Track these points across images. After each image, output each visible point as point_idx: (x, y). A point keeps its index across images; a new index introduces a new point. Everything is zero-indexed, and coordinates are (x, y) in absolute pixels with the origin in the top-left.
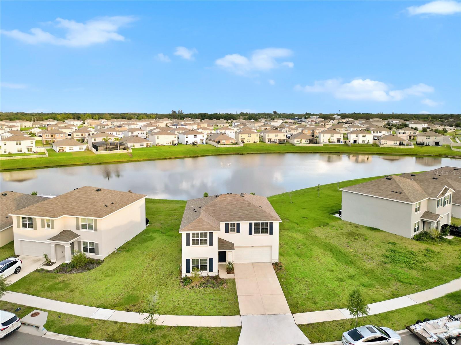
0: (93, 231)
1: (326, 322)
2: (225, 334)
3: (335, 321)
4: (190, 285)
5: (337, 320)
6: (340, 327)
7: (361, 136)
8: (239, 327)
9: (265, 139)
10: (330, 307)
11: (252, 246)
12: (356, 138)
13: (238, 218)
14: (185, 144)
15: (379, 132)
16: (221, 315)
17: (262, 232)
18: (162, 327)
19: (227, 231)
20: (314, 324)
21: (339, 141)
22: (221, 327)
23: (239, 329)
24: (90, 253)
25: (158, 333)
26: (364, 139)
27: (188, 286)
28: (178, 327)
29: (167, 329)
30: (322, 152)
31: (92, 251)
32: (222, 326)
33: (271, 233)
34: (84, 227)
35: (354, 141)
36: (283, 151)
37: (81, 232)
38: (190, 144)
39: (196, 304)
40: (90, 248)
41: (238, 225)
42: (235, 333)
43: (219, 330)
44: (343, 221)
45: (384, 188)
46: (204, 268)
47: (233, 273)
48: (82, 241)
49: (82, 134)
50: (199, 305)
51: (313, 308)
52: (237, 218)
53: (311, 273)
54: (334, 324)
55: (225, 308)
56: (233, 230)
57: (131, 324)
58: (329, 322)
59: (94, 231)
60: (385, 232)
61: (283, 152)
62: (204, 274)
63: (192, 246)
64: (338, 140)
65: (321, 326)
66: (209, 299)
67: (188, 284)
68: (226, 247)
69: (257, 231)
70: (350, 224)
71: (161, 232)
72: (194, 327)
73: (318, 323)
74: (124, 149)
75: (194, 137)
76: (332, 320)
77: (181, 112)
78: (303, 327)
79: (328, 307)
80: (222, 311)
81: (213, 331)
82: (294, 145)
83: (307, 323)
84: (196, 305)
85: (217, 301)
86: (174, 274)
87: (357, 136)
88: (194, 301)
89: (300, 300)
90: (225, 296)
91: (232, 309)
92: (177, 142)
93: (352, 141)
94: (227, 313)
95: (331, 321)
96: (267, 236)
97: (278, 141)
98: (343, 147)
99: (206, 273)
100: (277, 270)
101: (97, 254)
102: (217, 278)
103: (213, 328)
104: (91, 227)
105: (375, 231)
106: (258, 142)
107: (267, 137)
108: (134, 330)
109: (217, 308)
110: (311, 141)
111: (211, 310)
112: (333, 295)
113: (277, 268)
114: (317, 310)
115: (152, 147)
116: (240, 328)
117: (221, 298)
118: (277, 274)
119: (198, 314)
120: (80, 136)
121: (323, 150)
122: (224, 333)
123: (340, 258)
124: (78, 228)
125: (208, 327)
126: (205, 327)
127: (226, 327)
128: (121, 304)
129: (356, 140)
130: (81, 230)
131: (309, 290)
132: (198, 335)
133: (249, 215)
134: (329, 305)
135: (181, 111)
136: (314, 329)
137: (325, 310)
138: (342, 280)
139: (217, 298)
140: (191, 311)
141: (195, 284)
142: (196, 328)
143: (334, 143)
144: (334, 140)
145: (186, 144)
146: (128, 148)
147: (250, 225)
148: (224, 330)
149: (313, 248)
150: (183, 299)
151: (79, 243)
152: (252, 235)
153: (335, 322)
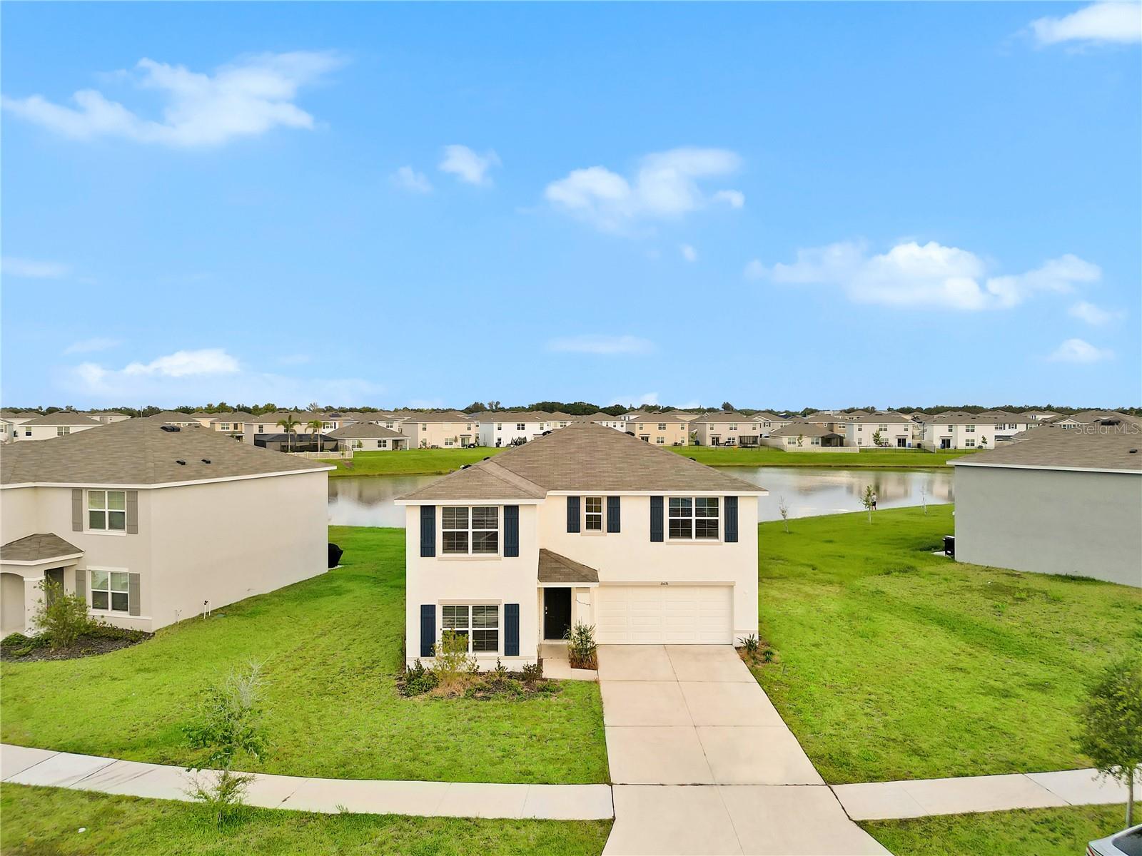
0: (125, 534)
1: (984, 813)
2: (540, 845)
3: (1022, 811)
4: (430, 693)
5: (1030, 810)
6: (1052, 835)
7: (961, 429)
8: (601, 822)
9: (704, 436)
10: (987, 768)
11: (663, 584)
12: (949, 434)
13: (613, 481)
14: (495, 446)
15: (1007, 426)
16: (531, 782)
17: (700, 534)
18: (270, 816)
19: (573, 526)
20: (929, 819)
21: (902, 442)
22: (526, 822)
23: (600, 830)
24: (115, 612)
25: (250, 835)
26: (970, 436)
27: (422, 696)
28: (345, 815)
29: (294, 821)
30: (860, 466)
31: (121, 603)
32: (529, 817)
33: (732, 536)
34: (97, 520)
35: (943, 441)
36: (754, 462)
37: (88, 538)
38: (508, 445)
39: (435, 747)
40: (113, 593)
41: (614, 503)
42: (582, 842)
43: (511, 831)
44: (961, 564)
45: (1099, 446)
46: (485, 642)
47: (593, 666)
48: (88, 568)
49: (237, 424)
50: (447, 748)
51: (912, 770)
52: (609, 482)
53: (882, 673)
54: (1021, 822)
55: (551, 761)
56: (594, 523)
57: (151, 801)
58: (996, 813)
59: (128, 533)
60: (1115, 584)
61: (752, 464)
62: (487, 661)
63: (443, 560)
64: (899, 440)
65: (965, 828)
66: (493, 734)
67: (420, 691)
68: (569, 575)
69: (680, 530)
70: (988, 569)
71: (372, 580)
72: (406, 819)
73: (948, 818)
74: (335, 449)
75: (519, 429)
76: (1008, 808)
77: (496, 406)
78: (884, 830)
79: (976, 768)
80: (537, 768)
81: (488, 833)
82: (783, 450)
83: (897, 817)
84: (438, 749)
85: (524, 739)
86: (382, 666)
87: (950, 430)
88: (430, 739)
89: (853, 743)
90: (556, 726)
91: (578, 765)
92: (472, 441)
93: (938, 443)
94: (554, 776)
95: (1004, 812)
96: (716, 547)
97: (737, 441)
98: (914, 454)
99: (490, 659)
100: (755, 663)
101: (136, 612)
102: (531, 675)
103: (490, 824)
104: (117, 522)
105: (1079, 584)
106: (686, 443)
107: (709, 432)
108: (155, 819)
109: (520, 758)
110: (827, 441)
111: (493, 764)
112: (983, 733)
113: (754, 658)
114: (934, 774)
115: (408, 449)
116: (607, 825)
117: (538, 731)
118: (754, 672)
119: (439, 777)
120: (232, 429)
121: (861, 462)
122: (533, 843)
123: (979, 640)
124: (77, 527)
125: (467, 819)
126: (455, 819)
127: (546, 821)
128: (149, 743)
129: (949, 441)
130: (88, 531)
131: (886, 715)
132: (420, 847)
133: (650, 475)
134: (980, 761)
135: (498, 403)
136: (935, 838)
137: (967, 775)
138: (1006, 694)
139: (523, 729)
140: (411, 766)
141: (448, 690)
142: (418, 821)
143: (890, 446)
144: (888, 440)
145: (498, 445)
146: (346, 448)
147: (656, 502)
148: (538, 831)
149: (875, 616)
150: (391, 733)
151: (81, 576)
152: (663, 541)
153: (1023, 814)
